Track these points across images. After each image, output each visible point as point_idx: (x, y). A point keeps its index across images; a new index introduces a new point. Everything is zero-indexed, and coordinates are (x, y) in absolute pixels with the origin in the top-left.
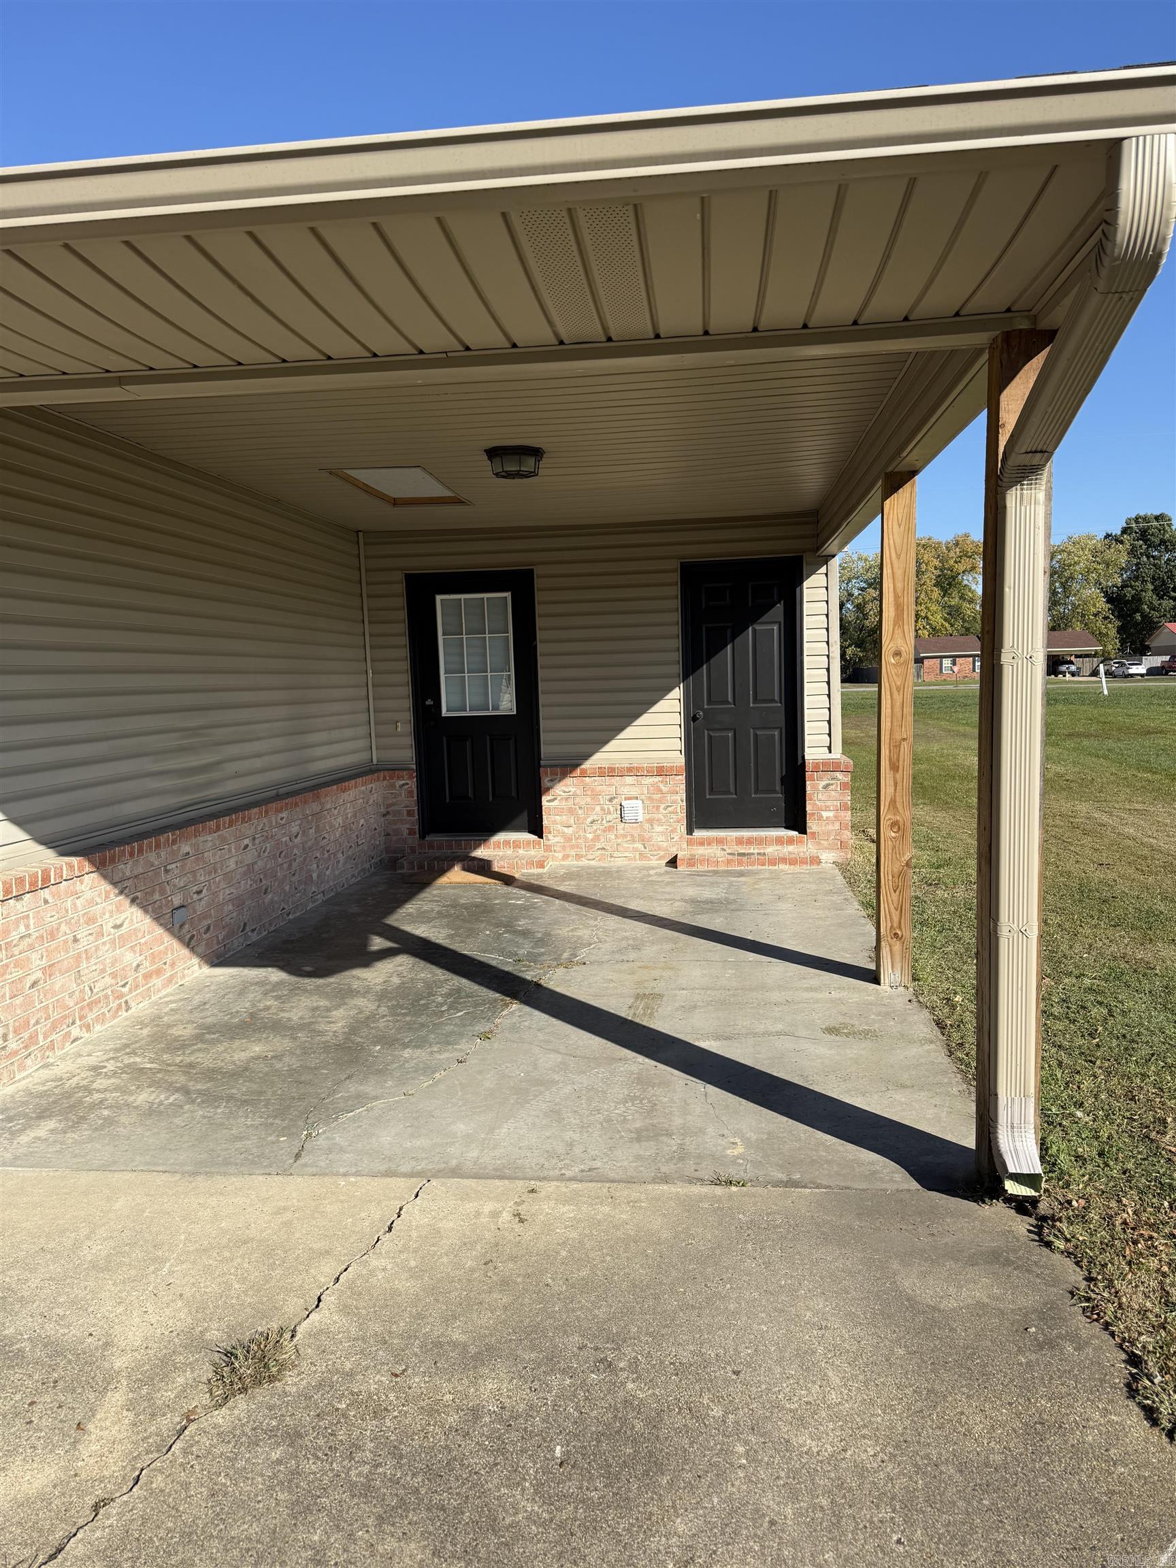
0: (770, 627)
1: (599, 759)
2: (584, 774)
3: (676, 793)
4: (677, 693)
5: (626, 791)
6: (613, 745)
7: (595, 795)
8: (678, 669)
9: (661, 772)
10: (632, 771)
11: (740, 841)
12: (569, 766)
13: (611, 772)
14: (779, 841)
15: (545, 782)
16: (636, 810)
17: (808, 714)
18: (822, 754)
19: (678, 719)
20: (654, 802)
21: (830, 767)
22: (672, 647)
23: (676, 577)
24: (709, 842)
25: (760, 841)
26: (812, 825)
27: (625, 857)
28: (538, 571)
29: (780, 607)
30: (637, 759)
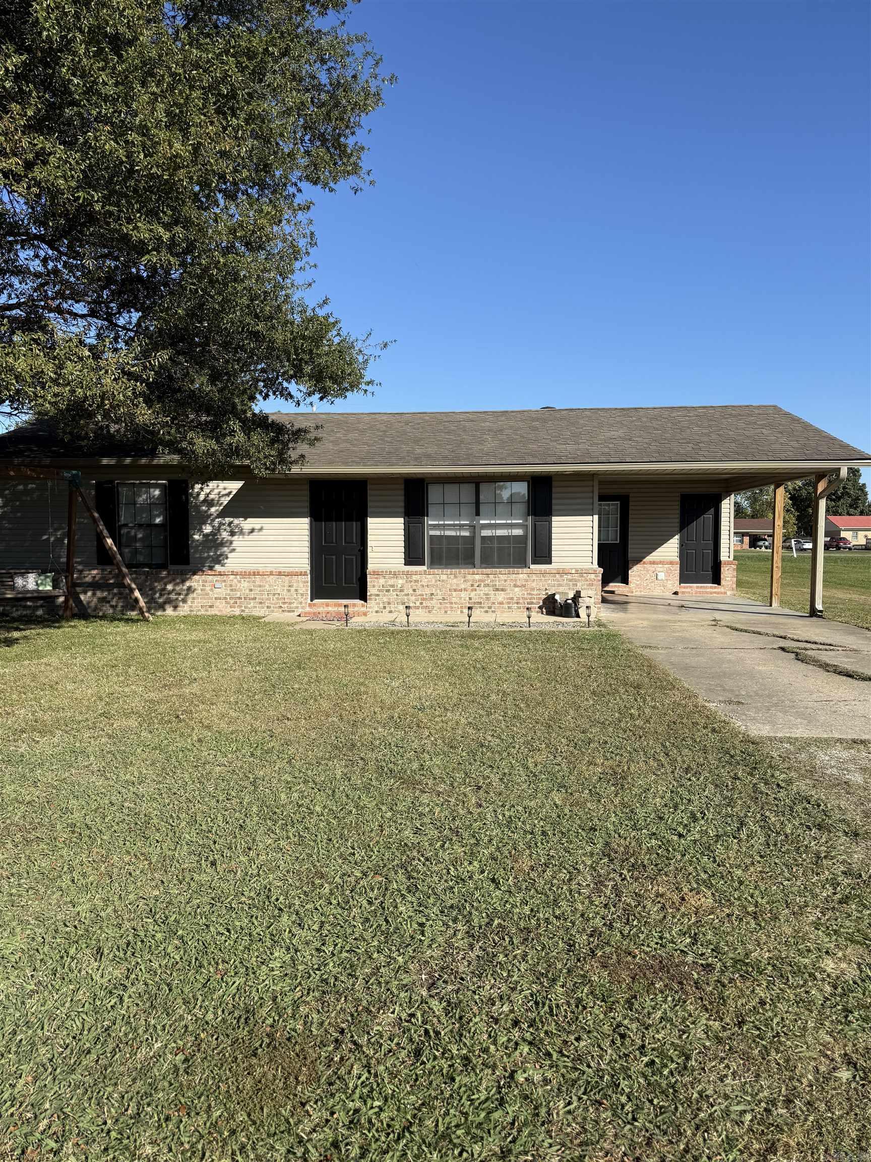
0: (709, 516)
1: (648, 558)
2: (644, 563)
3: (676, 569)
4: (677, 537)
5: (658, 569)
6: (654, 554)
7: (648, 571)
8: (678, 529)
9: (671, 563)
10: (661, 563)
11: (697, 587)
12: (638, 561)
13: (653, 563)
14: (711, 587)
15: (630, 565)
16: (661, 576)
17: (722, 545)
18: (727, 559)
19: (677, 546)
20: (668, 573)
21: (729, 563)
22: (676, 520)
23: (679, 499)
24: (687, 587)
25: (707, 587)
26: (723, 582)
27: (657, 592)
28: (631, 495)
29: (712, 510)
30: (662, 559)
